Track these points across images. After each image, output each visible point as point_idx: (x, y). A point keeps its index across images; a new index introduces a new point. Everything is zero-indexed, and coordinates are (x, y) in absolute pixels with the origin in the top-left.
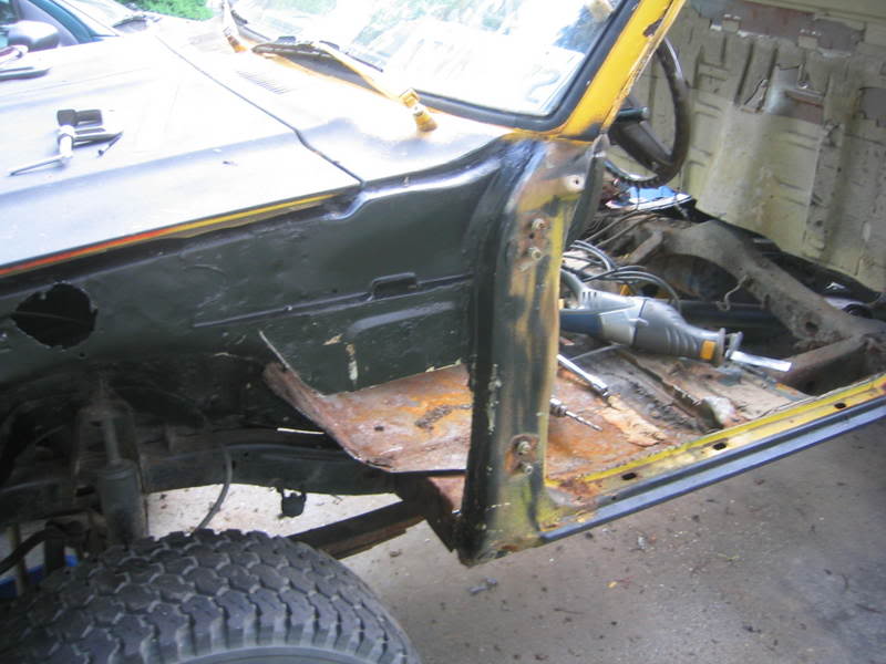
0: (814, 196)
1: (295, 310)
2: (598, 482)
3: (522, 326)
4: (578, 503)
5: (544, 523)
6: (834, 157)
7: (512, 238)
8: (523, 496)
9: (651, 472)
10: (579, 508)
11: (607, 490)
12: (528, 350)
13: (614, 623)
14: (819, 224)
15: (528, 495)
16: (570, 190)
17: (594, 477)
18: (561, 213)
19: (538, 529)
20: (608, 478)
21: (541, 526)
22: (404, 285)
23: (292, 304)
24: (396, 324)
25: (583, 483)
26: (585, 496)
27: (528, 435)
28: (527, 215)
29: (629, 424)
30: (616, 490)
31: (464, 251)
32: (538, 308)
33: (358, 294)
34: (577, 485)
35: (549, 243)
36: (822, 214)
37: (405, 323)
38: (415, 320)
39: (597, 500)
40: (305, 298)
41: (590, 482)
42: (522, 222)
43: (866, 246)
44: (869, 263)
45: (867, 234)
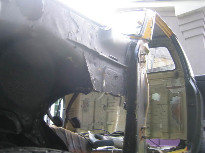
14: (148, 128)
37: (116, 73)
43: (162, 129)
44: (164, 133)
45: (161, 126)
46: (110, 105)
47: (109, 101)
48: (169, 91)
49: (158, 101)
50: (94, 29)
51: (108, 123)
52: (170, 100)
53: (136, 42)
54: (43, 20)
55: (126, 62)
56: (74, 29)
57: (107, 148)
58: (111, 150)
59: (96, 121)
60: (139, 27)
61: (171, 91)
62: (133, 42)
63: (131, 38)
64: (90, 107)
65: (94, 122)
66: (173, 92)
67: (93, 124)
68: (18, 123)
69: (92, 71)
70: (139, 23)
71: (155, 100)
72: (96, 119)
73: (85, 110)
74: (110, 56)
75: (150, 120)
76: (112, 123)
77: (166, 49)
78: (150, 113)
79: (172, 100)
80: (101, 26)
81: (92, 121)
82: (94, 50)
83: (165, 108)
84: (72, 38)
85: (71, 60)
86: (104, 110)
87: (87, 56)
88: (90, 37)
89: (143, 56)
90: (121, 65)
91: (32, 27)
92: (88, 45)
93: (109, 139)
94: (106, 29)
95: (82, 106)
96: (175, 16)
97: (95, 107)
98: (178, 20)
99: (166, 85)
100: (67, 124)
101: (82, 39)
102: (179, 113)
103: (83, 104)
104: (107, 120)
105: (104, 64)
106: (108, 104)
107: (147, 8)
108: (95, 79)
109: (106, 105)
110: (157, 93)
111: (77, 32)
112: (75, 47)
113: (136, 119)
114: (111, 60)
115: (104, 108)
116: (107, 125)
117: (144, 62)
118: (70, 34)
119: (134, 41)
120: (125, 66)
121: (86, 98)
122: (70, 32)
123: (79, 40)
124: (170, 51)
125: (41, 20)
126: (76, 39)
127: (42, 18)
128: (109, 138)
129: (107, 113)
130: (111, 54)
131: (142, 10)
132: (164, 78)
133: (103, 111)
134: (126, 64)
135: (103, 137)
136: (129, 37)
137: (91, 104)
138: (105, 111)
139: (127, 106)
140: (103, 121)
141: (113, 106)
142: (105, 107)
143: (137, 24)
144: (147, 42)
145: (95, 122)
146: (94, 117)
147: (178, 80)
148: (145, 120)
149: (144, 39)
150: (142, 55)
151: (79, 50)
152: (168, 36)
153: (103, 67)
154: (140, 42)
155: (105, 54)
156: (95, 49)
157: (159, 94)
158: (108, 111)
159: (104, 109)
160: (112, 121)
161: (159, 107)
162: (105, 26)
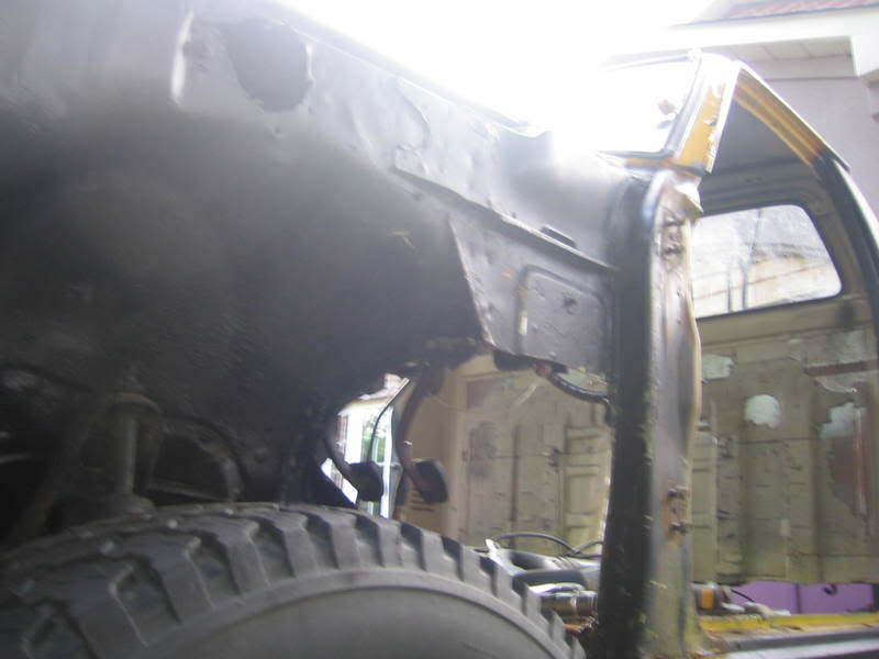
0: (720, 511)
6: (733, 468)
14: (731, 536)
36: (732, 526)
43: (790, 539)
44: (796, 557)
45: (785, 530)
46: (577, 447)
47: (573, 433)
48: (816, 383)
49: (772, 425)
50: (485, 136)
51: (571, 520)
52: (819, 418)
53: (647, 179)
54: (310, 110)
55: (609, 253)
56: (413, 134)
57: (555, 591)
58: (568, 599)
59: (524, 516)
60: (664, 125)
61: (827, 383)
62: (637, 180)
63: (628, 166)
64: (500, 457)
65: (513, 519)
66: (833, 390)
67: (509, 524)
68: (229, 466)
69: (479, 280)
70: (666, 108)
71: (758, 421)
72: (522, 504)
73: (478, 472)
74: (545, 230)
75: (740, 503)
76: (587, 520)
77: (800, 212)
78: (741, 478)
79: (829, 421)
80: (512, 124)
81: (507, 513)
82: (485, 205)
83: (801, 452)
84: (406, 165)
85: (407, 240)
86: (551, 470)
87: (459, 227)
88: (468, 162)
89: (673, 230)
90: (589, 262)
91: (277, 131)
92: (462, 189)
93: (565, 568)
94: (532, 133)
95: (464, 454)
96: (855, 78)
97: (516, 458)
98: (868, 91)
99: (806, 361)
100: (402, 508)
101: (441, 170)
102: (859, 473)
103: (471, 446)
104: (566, 509)
105: (522, 256)
106: (568, 443)
107: (705, 50)
108: (491, 308)
109: (560, 445)
110: (766, 393)
111: (425, 145)
112: (417, 197)
113: (649, 460)
114: (551, 244)
115: (552, 462)
116: (568, 529)
117: (679, 251)
118: (398, 152)
119: (641, 174)
120: (603, 264)
121: (483, 424)
122: (399, 147)
123: (430, 172)
124: (815, 219)
125: (302, 110)
126: (421, 168)
127: (307, 102)
128: (566, 565)
129: (568, 480)
130: (549, 223)
131: (686, 59)
132: (793, 333)
133: (548, 474)
134: (608, 261)
135: (541, 560)
136: (621, 161)
137: (502, 444)
138: (557, 471)
139: (614, 412)
140: (550, 513)
141: (590, 451)
142: (559, 457)
143: (660, 112)
144: (692, 179)
145: (520, 518)
146: (514, 499)
147: (853, 337)
148: (684, 465)
149: (678, 166)
150: (671, 224)
151: (432, 208)
152: (803, 158)
153: (518, 266)
154: (661, 178)
155: (524, 221)
156: (489, 202)
157: (777, 398)
158: (571, 471)
159: (555, 465)
160: (588, 514)
161: (775, 452)
162: (526, 124)
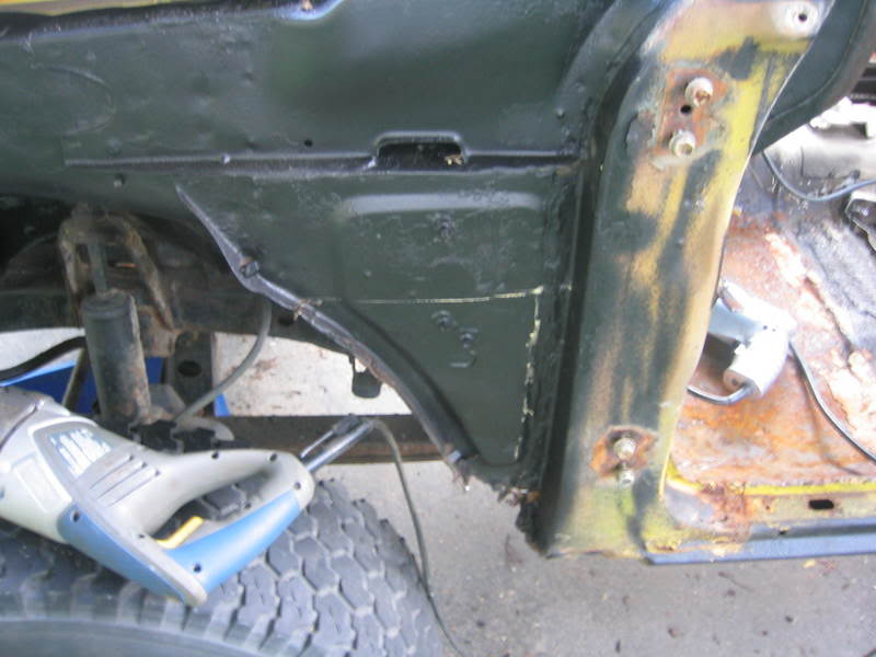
1: (234, 164)
2: (767, 500)
3: (644, 266)
4: (719, 527)
5: (654, 542)
7: (641, 108)
8: (619, 505)
9: (860, 506)
10: (718, 535)
11: (773, 519)
12: (654, 307)
13: (789, 620)
15: (629, 506)
16: (783, 31)
17: (763, 490)
18: (758, 74)
19: (643, 547)
20: (787, 497)
21: (648, 545)
22: (437, 154)
23: (231, 151)
24: (421, 216)
25: (742, 495)
26: (737, 518)
27: (639, 429)
28: (680, 68)
29: (865, 407)
30: (788, 522)
31: (560, 112)
32: (681, 241)
33: (349, 155)
34: (731, 496)
35: (722, 128)
37: (438, 216)
38: (458, 214)
39: (753, 530)
40: (254, 147)
41: (754, 497)
42: (669, 80)
